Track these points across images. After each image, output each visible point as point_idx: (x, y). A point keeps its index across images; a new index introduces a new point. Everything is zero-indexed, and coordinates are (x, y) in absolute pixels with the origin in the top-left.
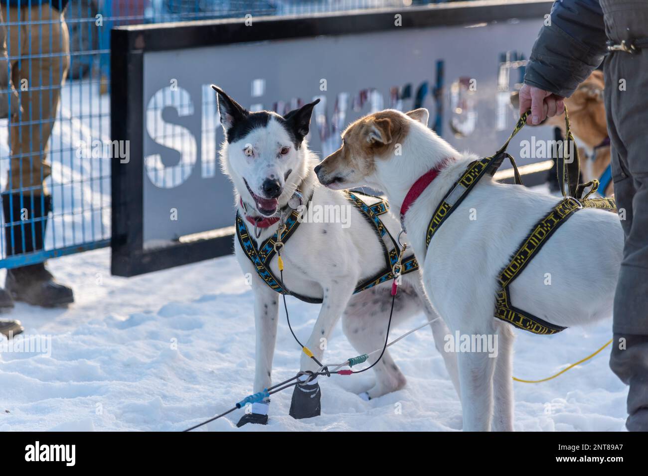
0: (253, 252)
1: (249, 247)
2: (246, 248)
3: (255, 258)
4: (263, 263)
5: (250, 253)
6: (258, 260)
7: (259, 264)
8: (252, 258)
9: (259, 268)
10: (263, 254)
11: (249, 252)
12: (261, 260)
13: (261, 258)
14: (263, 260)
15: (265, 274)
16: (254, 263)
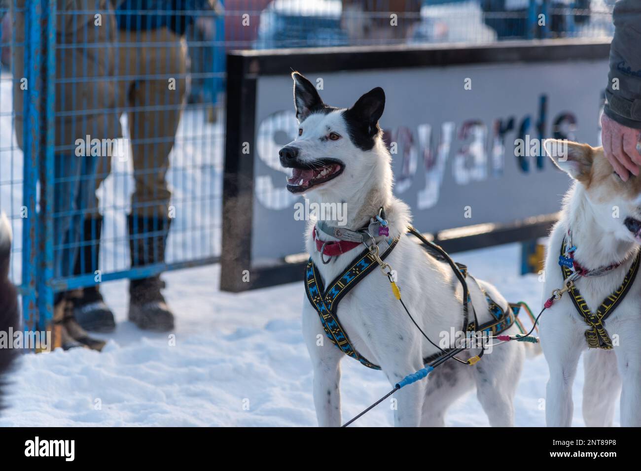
0: (318, 298)
1: (315, 294)
2: (311, 295)
3: (321, 305)
4: (329, 310)
5: (315, 300)
6: (324, 307)
7: (325, 313)
8: (317, 306)
9: (325, 317)
10: (329, 299)
11: (314, 298)
12: (327, 307)
13: (327, 304)
14: (330, 306)
15: (332, 324)
16: (319, 313)
